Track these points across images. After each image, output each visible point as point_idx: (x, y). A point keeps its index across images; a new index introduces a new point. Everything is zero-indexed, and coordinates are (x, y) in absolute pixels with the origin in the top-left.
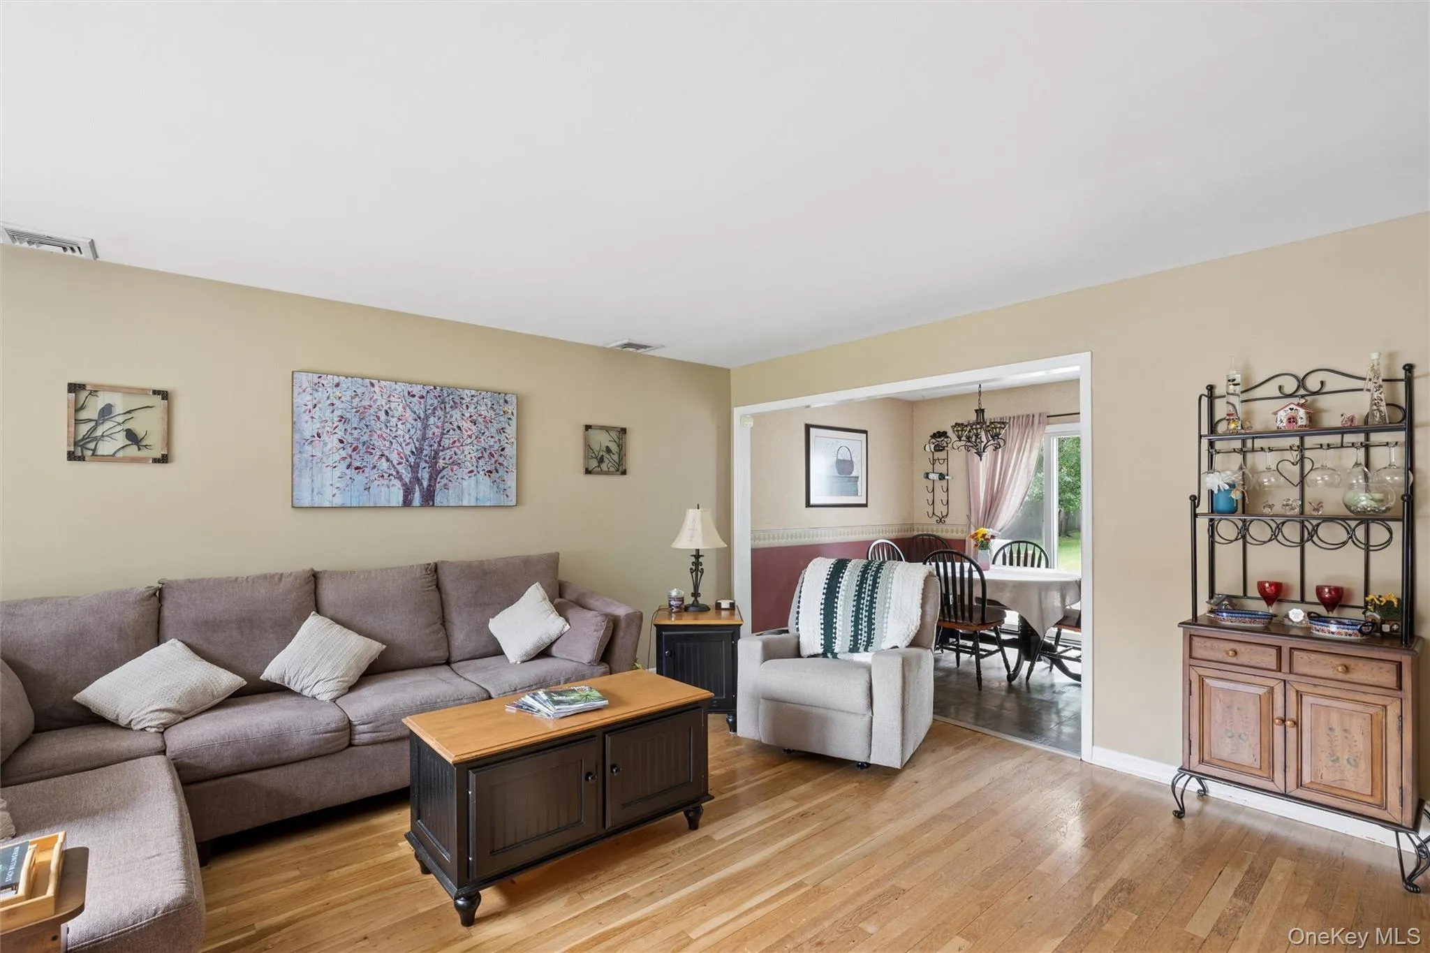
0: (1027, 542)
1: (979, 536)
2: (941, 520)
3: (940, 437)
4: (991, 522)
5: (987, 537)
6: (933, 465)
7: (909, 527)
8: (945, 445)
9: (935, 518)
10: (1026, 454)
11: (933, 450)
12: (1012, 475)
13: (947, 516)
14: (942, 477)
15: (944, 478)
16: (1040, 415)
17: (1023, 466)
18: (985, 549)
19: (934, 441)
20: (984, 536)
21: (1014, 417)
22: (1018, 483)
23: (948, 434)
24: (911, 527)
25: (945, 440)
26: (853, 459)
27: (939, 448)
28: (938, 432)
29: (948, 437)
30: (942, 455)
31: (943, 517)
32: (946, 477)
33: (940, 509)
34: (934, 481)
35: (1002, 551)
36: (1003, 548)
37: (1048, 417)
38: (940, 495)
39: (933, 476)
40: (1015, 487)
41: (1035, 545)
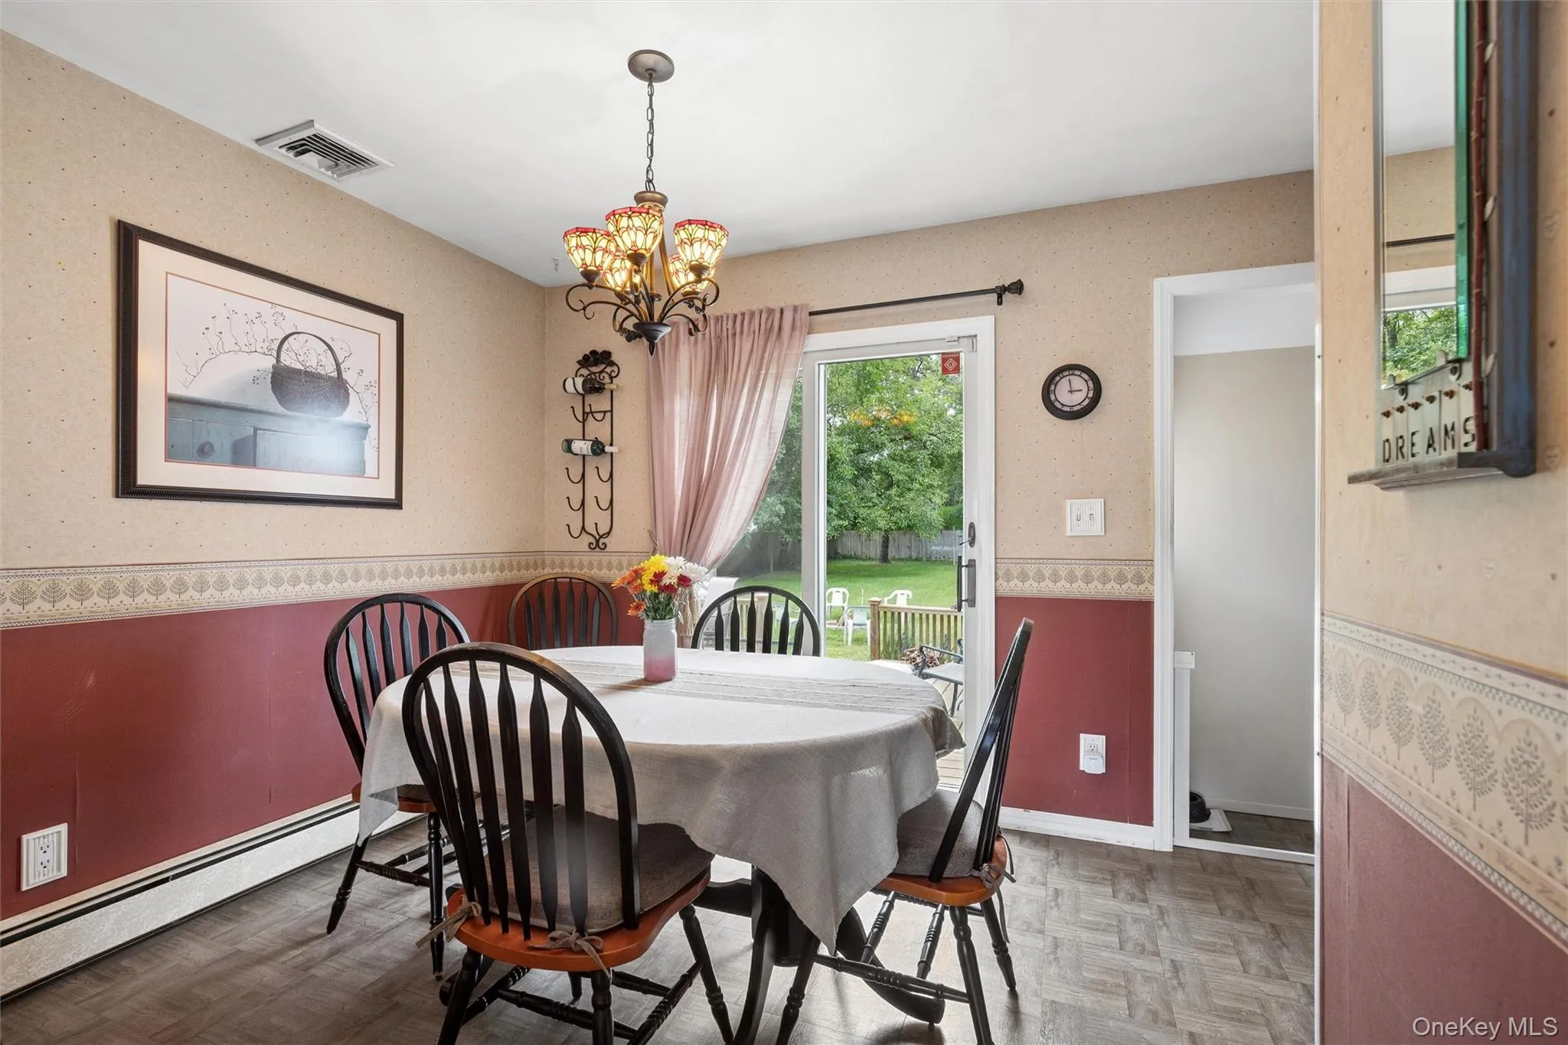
0: (770, 590)
1: (647, 578)
2: (597, 542)
3: (596, 364)
4: (696, 544)
5: (666, 581)
6: (584, 421)
7: (531, 559)
8: (608, 380)
9: (586, 539)
10: (767, 395)
11: (580, 390)
12: (739, 442)
13: (608, 533)
14: (598, 448)
15: (603, 451)
16: (795, 309)
17: (760, 422)
18: (663, 618)
19: (585, 372)
20: (658, 576)
21: (743, 314)
22: (751, 457)
23: (614, 358)
24: (538, 557)
25: (609, 370)
26: (345, 376)
27: (593, 387)
28: (593, 352)
29: (612, 364)
30: (599, 402)
31: (601, 537)
32: (608, 449)
33: (596, 518)
34: (584, 456)
35: (715, 613)
36: (717, 604)
37: (811, 314)
38: (596, 487)
39: (581, 447)
40: (744, 465)
41: (789, 596)
